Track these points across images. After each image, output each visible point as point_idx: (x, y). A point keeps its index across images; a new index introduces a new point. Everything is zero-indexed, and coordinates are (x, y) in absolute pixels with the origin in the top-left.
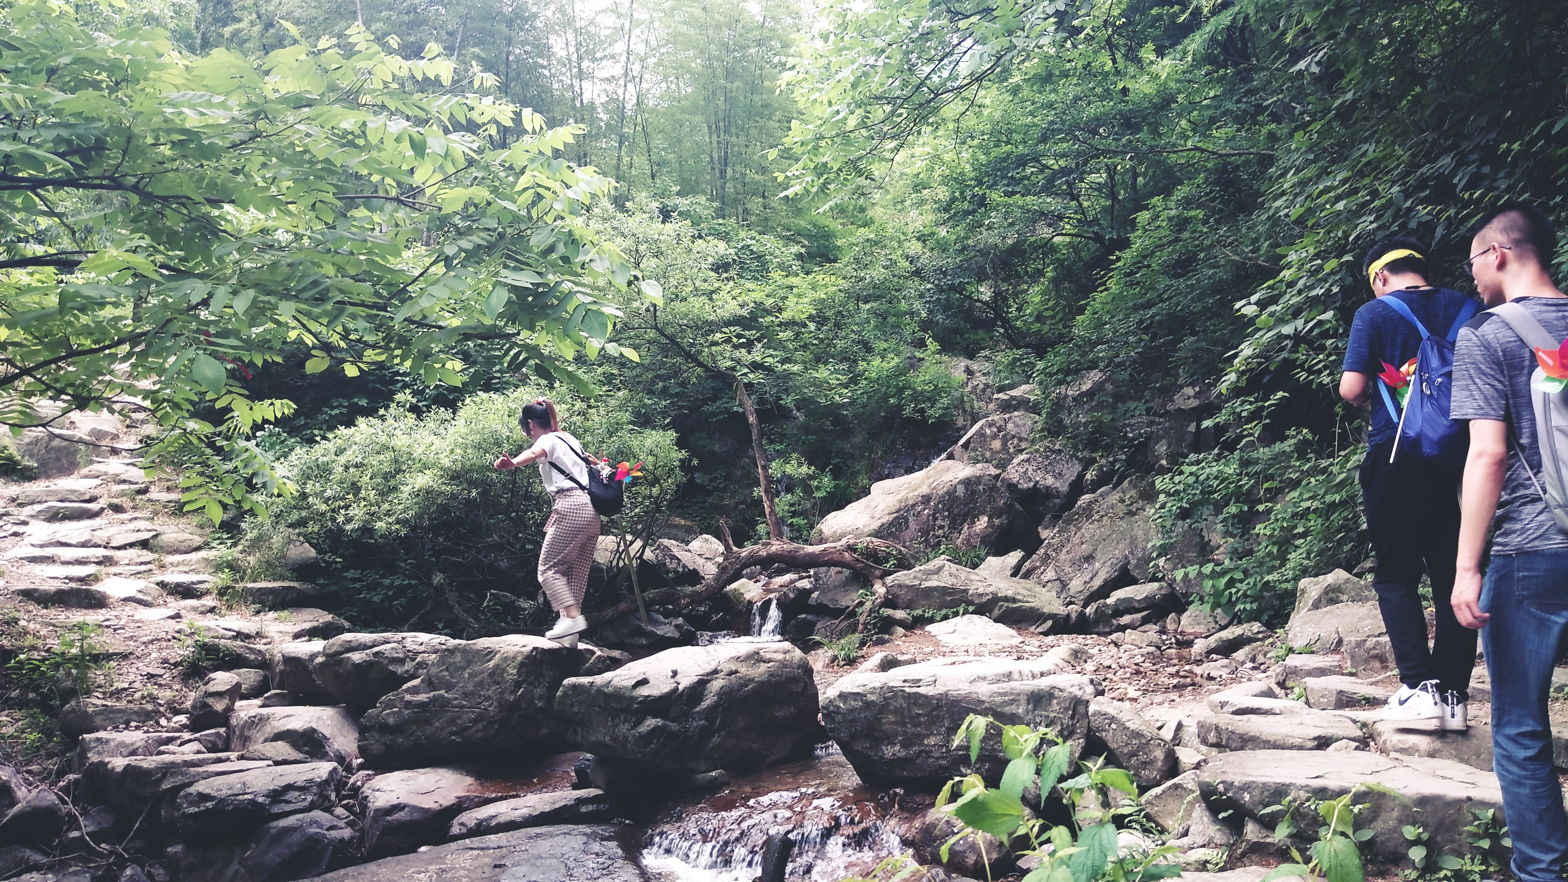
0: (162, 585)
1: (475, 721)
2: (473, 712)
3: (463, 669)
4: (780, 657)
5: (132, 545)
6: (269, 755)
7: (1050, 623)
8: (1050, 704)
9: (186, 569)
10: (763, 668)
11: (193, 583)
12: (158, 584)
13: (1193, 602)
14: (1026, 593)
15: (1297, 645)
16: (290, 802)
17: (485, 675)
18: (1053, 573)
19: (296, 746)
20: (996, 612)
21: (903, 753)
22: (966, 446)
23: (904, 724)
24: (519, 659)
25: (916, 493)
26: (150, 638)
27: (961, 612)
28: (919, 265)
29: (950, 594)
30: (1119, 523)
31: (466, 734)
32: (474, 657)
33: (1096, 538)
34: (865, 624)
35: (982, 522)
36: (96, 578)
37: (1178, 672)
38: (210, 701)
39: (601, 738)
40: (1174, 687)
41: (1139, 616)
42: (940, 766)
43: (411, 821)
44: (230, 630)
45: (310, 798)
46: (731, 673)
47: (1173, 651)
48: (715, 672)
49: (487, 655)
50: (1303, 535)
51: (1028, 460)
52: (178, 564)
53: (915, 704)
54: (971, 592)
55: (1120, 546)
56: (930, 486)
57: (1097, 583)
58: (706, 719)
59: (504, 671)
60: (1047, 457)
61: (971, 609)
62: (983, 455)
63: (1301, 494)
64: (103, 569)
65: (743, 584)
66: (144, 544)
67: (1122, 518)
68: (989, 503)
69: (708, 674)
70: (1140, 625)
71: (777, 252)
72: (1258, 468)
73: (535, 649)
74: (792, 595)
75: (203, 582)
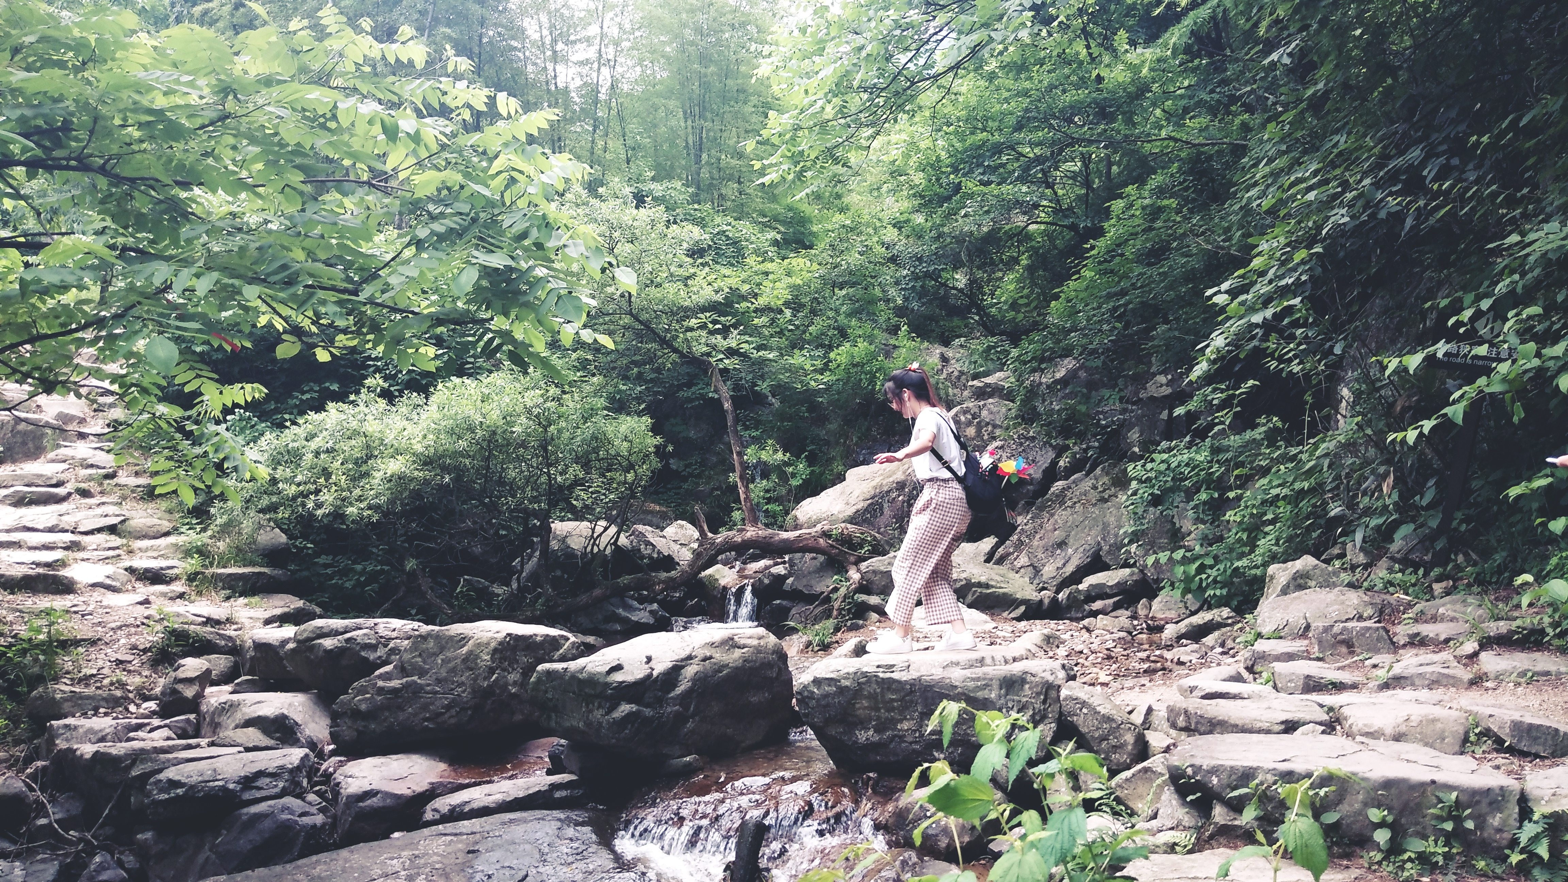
0: (131, 570)
1: (448, 707)
2: (446, 698)
3: (436, 655)
4: (755, 642)
5: (99, 530)
6: (240, 741)
7: (1022, 608)
8: (1022, 689)
9: (155, 554)
10: (737, 653)
11: (162, 568)
12: (126, 569)
13: (1163, 588)
14: (999, 578)
15: (1266, 630)
16: (262, 788)
17: (459, 661)
18: (1026, 559)
19: (266, 732)
20: (970, 598)
21: (877, 738)
23: (878, 709)
24: (493, 645)
25: (891, 480)
26: (119, 623)
28: (895, 251)
30: (1091, 509)
31: (439, 720)
32: (447, 643)
33: (1069, 524)
34: (840, 610)
36: (63, 563)
37: (1148, 657)
38: (180, 687)
39: (575, 723)
40: (1145, 671)
41: (1111, 601)
42: (912, 751)
43: (383, 807)
44: (199, 616)
45: (281, 784)
46: (704, 660)
47: (1144, 636)
48: (690, 657)
49: (460, 641)
50: (1273, 522)
51: (1002, 447)
52: (147, 550)
53: (889, 689)
55: (1093, 533)
56: (904, 472)
57: (1070, 569)
58: (680, 705)
59: (477, 657)
60: (1021, 444)
63: (1270, 481)
64: (71, 555)
65: (718, 570)
66: (112, 529)
67: (1094, 505)
69: (682, 660)
70: (1112, 611)
71: (753, 238)
72: (1229, 455)
73: (509, 635)
74: (766, 581)
75: (172, 567)
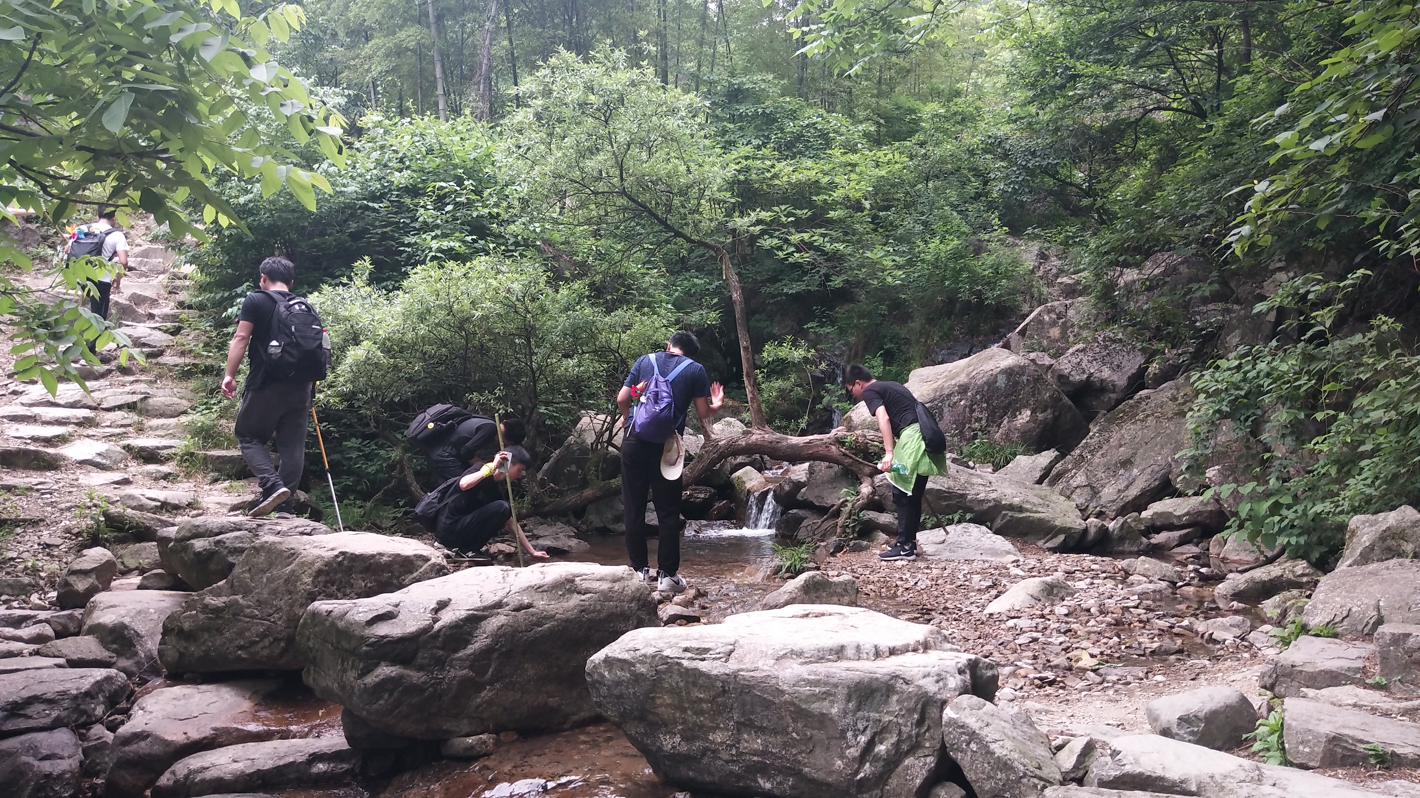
0: (128, 448)
1: (263, 636)
2: (263, 624)
3: (264, 571)
5: (120, 407)
6: (64, 651)
7: (1061, 538)
9: (162, 433)
11: (158, 448)
12: (124, 448)
13: (1230, 527)
14: (1036, 500)
15: (1316, 620)
16: (30, 717)
17: (281, 581)
18: (1084, 478)
20: (998, 523)
21: (684, 748)
22: (1023, 333)
23: (684, 710)
24: (318, 565)
25: (953, 382)
26: (68, 504)
27: (956, 520)
28: (1008, 147)
29: (945, 499)
30: (1166, 424)
31: (252, 650)
32: (276, 558)
33: (1137, 440)
35: (1024, 416)
36: (63, 440)
37: (1172, 627)
38: (72, 579)
39: (330, 684)
40: (1153, 653)
41: (1177, 534)
42: (731, 772)
43: (149, 755)
44: (154, 500)
45: (55, 714)
46: (517, 609)
47: (1191, 589)
48: (499, 605)
49: (289, 557)
50: (1371, 454)
51: (1083, 350)
52: (157, 428)
53: (695, 684)
54: (969, 497)
55: (1165, 451)
56: (968, 375)
57: (1134, 492)
58: (471, 668)
59: (298, 578)
60: (1106, 347)
61: (968, 516)
62: (1040, 343)
63: (1372, 401)
64: (81, 430)
65: (746, 472)
66: (131, 407)
67: (1169, 419)
68: (1033, 395)
69: (485, 608)
70: (1178, 545)
71: (843, 129)
72: (1322, 365)
73: (343, 553)
74: (787, 488)
75: (171, 447)
